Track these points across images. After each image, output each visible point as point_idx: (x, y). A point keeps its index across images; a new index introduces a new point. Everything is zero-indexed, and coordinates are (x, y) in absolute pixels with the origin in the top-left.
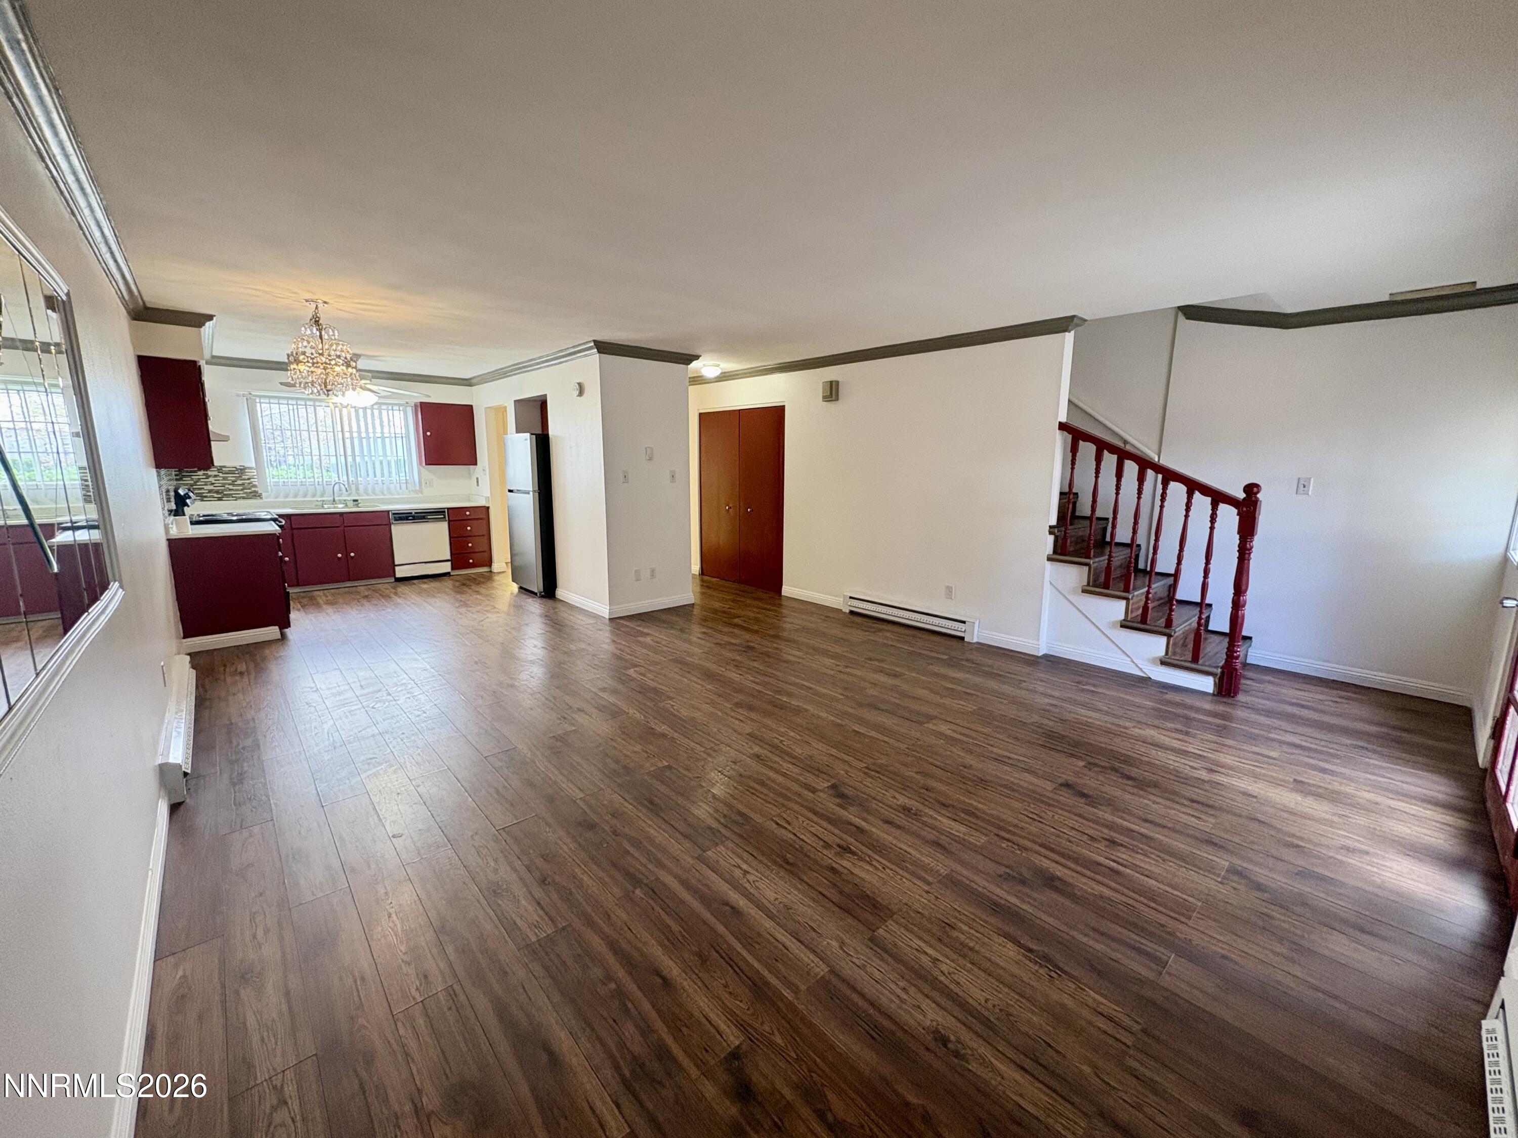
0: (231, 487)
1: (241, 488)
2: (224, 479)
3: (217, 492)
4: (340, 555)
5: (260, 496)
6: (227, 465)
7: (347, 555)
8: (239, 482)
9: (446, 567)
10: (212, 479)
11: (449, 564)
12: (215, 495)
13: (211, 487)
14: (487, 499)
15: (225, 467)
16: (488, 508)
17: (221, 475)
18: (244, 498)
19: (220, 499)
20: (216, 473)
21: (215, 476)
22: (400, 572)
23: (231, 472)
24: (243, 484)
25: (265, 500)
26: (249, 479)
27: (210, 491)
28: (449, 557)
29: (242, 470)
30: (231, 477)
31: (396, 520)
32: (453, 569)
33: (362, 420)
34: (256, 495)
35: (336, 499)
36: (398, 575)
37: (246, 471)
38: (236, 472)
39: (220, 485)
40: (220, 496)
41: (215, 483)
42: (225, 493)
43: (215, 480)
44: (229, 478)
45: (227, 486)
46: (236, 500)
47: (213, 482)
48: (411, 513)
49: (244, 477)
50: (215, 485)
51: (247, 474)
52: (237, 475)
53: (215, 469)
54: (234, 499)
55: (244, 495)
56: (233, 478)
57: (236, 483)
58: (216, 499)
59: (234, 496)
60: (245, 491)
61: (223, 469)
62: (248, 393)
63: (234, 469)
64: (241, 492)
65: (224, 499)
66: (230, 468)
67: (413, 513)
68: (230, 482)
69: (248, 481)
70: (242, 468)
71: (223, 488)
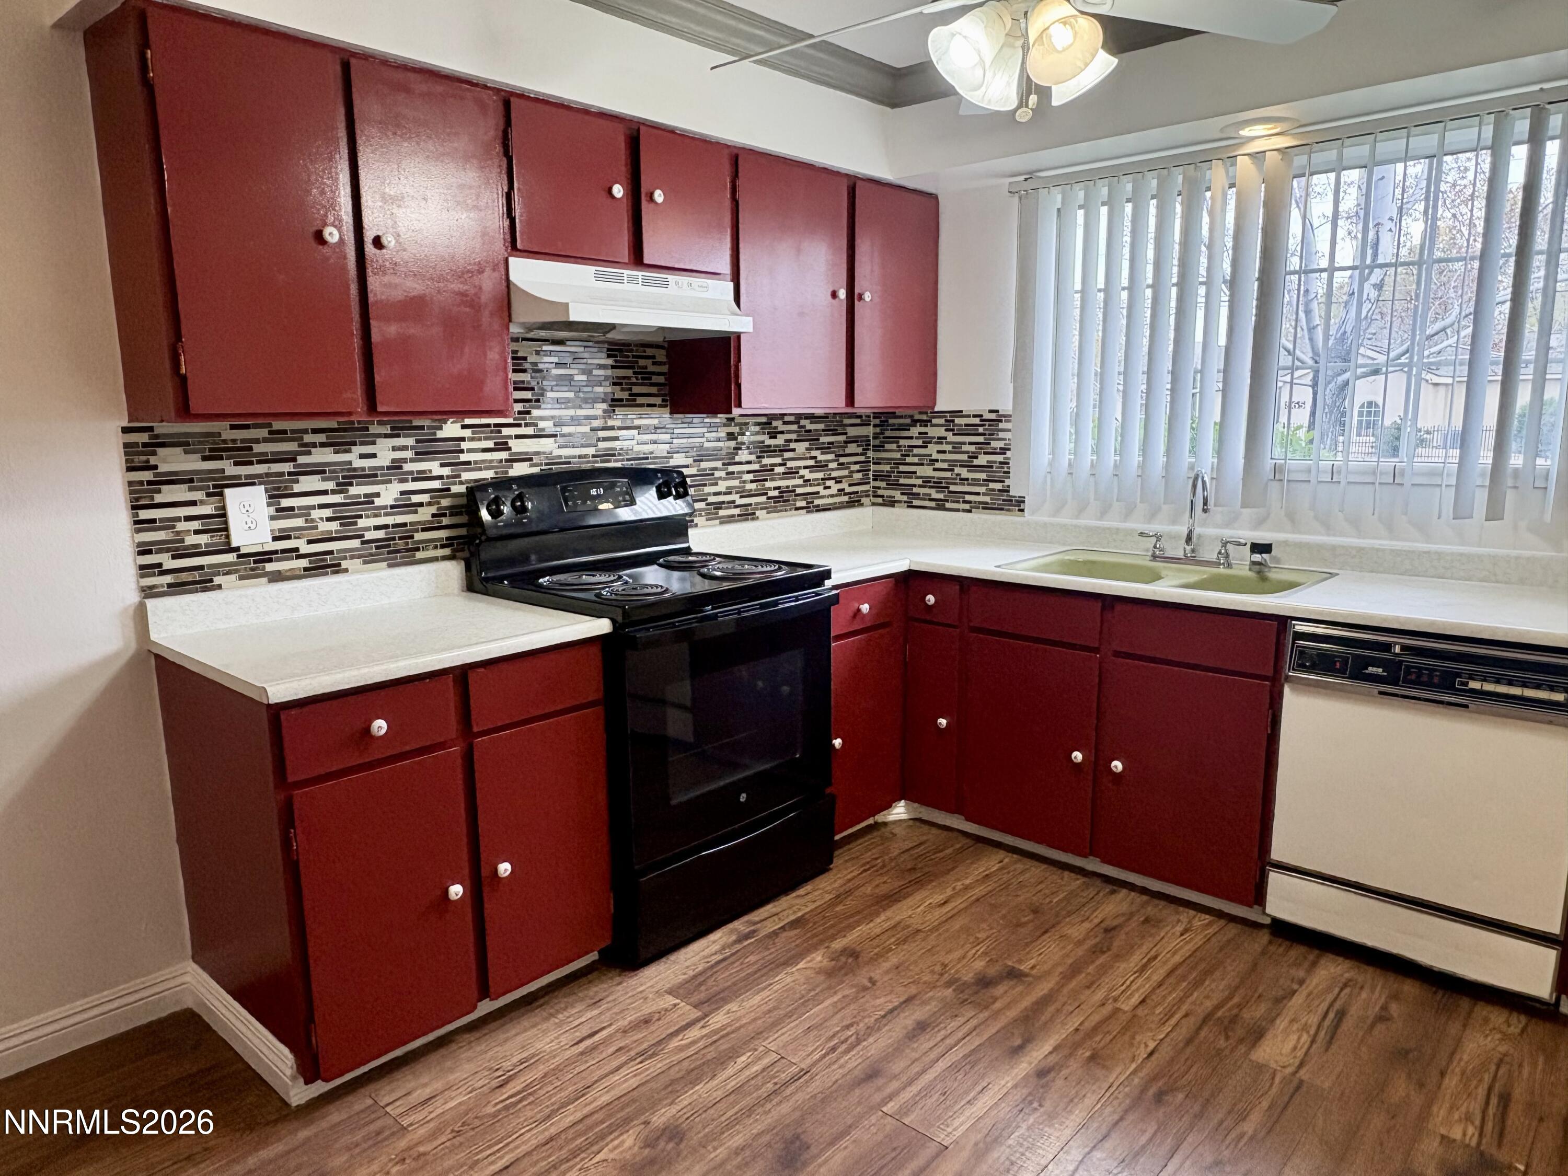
0: (964, 473)
1: (983, 476)
2: (956, 447)
3: (938, 485)
4: (1077, 756)
5: (1018, 504)
6: (966, 408)
7: (1098, 763)
8: (982, 460)
10: (932, 449)
11: (1549, 956)
12: (934, 494)
13: (927, 471)
15: (958, 413)
17: (951, 437)
18: (986, 507)
19: (940, 506)
20: (941, 432)
21: (941, 440)
22: (1291, 901)
23: (970, 430)
24: (988, 467)
25: (1028, 517)
26: (1003, 451)
27: (927, 482)
28: (1552, 926)
29: (991, 423)
30: (968, 443)
31: (1309, 667)
34: (1011, 501)
35: (1197, 531)
36: (1281, 910)
37: (1001, 425)
38: (981, 430)
39: (945, 465)
40: (941, 496)
41: (937, 461)
42: (952, 488)
43: (939, 452)
44: (965, 448)
45: (957, 470)
46: (970, 511)
47: (935, 456)
48: (1387, 647)
49: (994, 444)
50: (937, 465)
51: (1001, 435)
52: (981, 439)
53: (942, 421)
54: (967, 506)
55: (987, 499)
56: (972, 448)
57: (976, 462)
58: (933, 504)
59: (968, 498)
60: (992, 485)
61: (957, 421)
62: (1022, 178)
63: (977, 421)
64: (982, 490)
65: (948, 505)
66: (969, 416)
67: (1397, 649)
68: (964, 457)
69: (1000, 458)
70: (993, 416)
71: (948, 474)
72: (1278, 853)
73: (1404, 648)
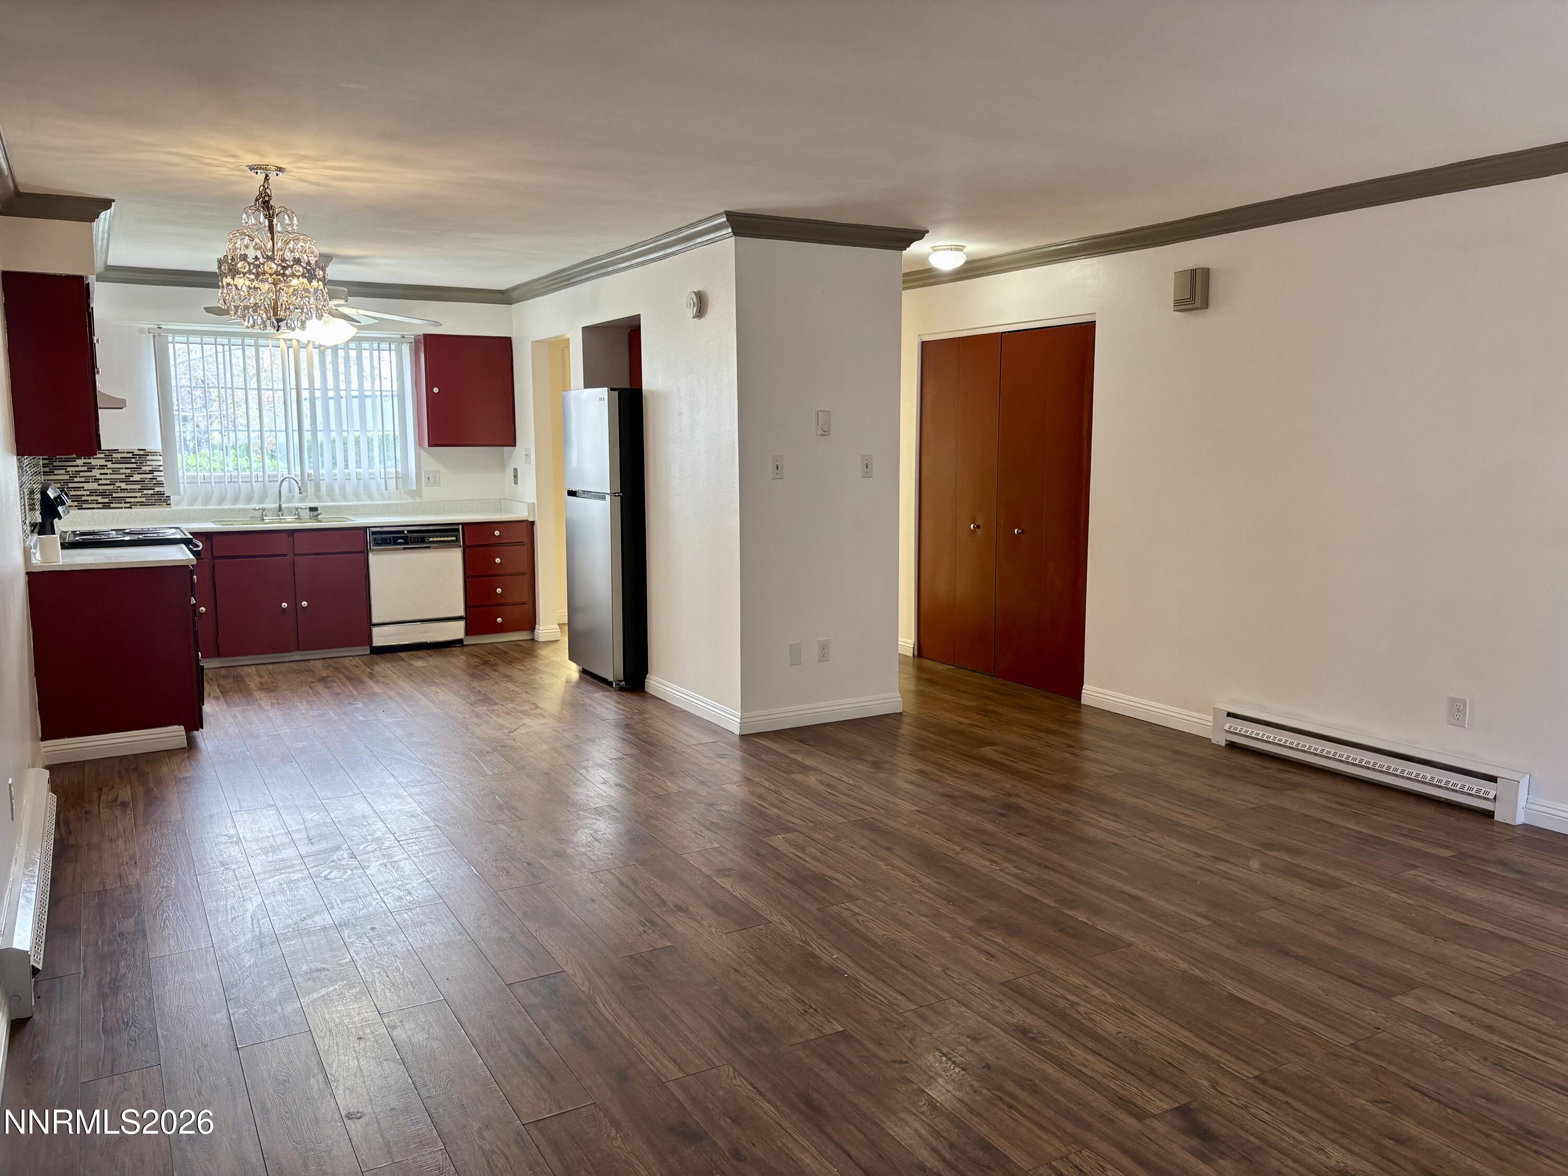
0: (123, 486)
1: (139, 487)
2: (115, 471)
3: (103, 494)
4: (284, 605)
5: (167, 501)
6: (120, 448)
7: (295, 604)
8: (137, 477)
9: (456, 631)
10: (96, 473)
11: (462, 624)
12: (100, 499)
13: (95, 486)
14: (531, 507)
15: (116, 451)
16: (533, 523)
17: (109, 464)
18: (142, 504)
19: (106, 506)
20: (103, 462)
21: (102, 467)
22: (381, 637)
23: (125, 460)
24: (142, 481)
25: (173, 507)
26: (151, 472)
27: (92, 493)
28: (461, 613)
29: (141, 456)
30: (124, 469)
31: (377, 544)
32: (468, 632)
33: (329, 366)
34: (161, 499)
35: (284, 506)
36: (377, 642)
37: (148, 458)
38: (133, 460)
39: (108, 482)
40: (107, 500)
41: (101, 479)
42: (115, 495)
43: (101, 474)
44: (122, 471)
45: (118, 484)
46: (131, 508)
47: (98, 476)
48: (403, 532)
49: (144, 468)
50: (101, 482)
51: (149, 463)
52: (134, 466)
53: (103, 456)
54: (128, 505)
55: (143, 500)
56: (128, 471)
57: (131, 479)
58: (100, 506)
59: (128, 500)
60: (145, 492)
61: (114, 455)
62: (156, 326)
63: (130, 455)
64: (139, 494)
65: (112, 505)
66: (124, 452)
67: (406, 532)
68: (123, 476)
69: (150, 476)
70: (142, 453)
71: (111, 487)
72: (375, 620)
73: (408, 531)
